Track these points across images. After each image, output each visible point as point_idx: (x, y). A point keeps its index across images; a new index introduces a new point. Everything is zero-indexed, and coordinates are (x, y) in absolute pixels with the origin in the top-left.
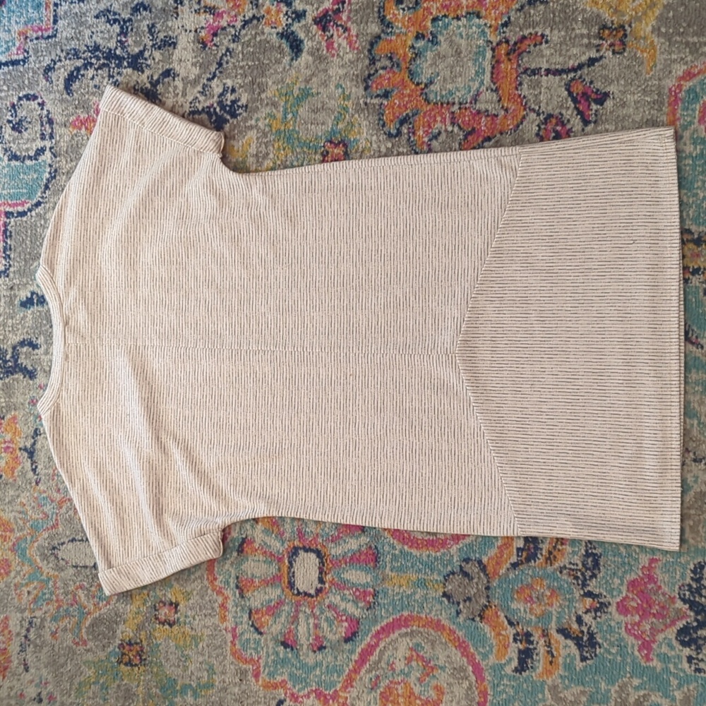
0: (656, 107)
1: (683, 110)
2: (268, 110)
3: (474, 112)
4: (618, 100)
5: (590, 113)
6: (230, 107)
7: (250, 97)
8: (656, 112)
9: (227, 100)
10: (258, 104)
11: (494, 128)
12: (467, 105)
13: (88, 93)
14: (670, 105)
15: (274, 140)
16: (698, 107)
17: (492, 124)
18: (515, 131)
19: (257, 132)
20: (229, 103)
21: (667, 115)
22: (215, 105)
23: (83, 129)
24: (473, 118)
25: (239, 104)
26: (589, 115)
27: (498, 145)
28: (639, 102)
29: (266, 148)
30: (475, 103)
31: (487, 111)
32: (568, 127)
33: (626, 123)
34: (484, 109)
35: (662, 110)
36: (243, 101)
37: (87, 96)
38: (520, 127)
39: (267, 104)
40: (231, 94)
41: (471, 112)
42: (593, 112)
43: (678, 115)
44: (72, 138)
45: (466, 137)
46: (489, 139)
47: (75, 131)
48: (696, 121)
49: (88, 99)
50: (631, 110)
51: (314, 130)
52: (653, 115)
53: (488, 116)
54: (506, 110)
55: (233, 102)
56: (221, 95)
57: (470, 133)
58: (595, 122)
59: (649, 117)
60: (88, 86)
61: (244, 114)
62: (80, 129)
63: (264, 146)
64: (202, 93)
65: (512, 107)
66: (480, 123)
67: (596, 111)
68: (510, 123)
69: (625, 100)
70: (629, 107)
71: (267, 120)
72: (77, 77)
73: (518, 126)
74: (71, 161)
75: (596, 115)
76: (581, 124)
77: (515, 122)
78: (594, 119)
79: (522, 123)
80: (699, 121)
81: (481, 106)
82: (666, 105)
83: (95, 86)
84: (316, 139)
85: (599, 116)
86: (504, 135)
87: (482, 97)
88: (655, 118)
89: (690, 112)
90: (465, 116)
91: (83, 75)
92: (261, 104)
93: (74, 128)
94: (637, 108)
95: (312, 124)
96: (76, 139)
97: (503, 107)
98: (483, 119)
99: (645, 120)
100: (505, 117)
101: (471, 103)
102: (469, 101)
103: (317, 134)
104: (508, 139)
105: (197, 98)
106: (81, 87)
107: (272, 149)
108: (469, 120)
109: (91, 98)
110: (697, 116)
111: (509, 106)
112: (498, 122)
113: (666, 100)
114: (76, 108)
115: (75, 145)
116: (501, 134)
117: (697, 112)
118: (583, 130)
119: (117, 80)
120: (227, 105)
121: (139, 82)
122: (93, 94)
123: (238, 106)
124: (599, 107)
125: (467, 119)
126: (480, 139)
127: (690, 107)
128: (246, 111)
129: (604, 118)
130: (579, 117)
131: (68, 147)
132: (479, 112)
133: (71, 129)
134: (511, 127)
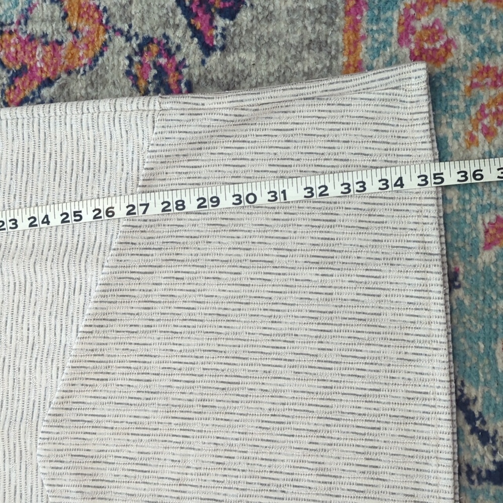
0: (325, 18)
1: (371, 21)
3: (24, 37)
4: (260, 9)
5: (214, 33)
8: (324, 26)
11: (57, 63)
12: (13, 27)
14: (347, 13)
16: (396, 16)
17: (53, 57)
18: (91, 68)
21: (345, 31)
24: (23, 48)
26: (212, 38)
27: (65, 96)
28: (294, 11)
30: (26, 24)
31: (45, 35)
32: (179, 58)
33: (274, 49)
34: (39, 33)
35: (333, 23)
38: (100, 62)
41: (19, 38)
42: (219, 30)
43: (362, 32)
45: (12, 81)
46: (49, 82)
48: (394, 40)
50: (283, 25)
52: (319, 33)
53: (47, 43)
54: (76, 33)
57: (17, 74)
58: (223, 48)
59: (313, 37)
65: (85, 27)
66: (34, 56)
67: (224, 29)
68: (83, 55)
69: (271, 8)
70: (278, 20)
73: (96, 59)
75: (224, 36)
76: (199, 52)
77: (91, 54)
78: (220, 44)
79: (102, 54)
80: (400, 41)
81: (36, 28)
82: (342, 14)
85: (229, 39)
86: (73, 75)
87: (37, 13)
88: (322, 38)
89: (383, 25)
90: (9, 45)
94: (292, 22)
97: (70, 28)
98: (39, 49)
99: (306, 42)
100: (74, 45)
101: (19, 23)
102: (15, 20)
104: (79, 84)
108: (17, 52)
110: (395, 32)
111: (81, 26)
112: (63, 53)
113: (341, 6)
116: (69, 73)
117: (395, 25)
118: (203, 62)
124: (228, 22)
125: (12, 49)
126: (36, 83)
127: (383, 17)
129: (236, 41)
130: (196, 40)
132: (31, 38)
134: (84, 61)
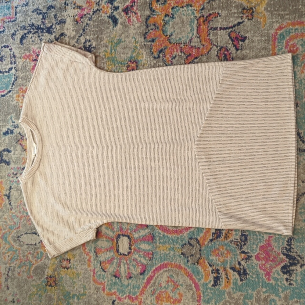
0: (267, 42)
1: (278, 43)
2: (104, 49)
3: (190, 47)
4: (251, 40)
5: (239, 45)
6: (88, 48)
7: (96, 44)
8: (267, 44)
9: (87, 45)
10: (100, 46)
11: (198, 53)
12: (187, 44)
13: (29, 44)
14: (272, 41)
15: (107, 61)
16: (284, 41)
17: (197, 52)
18: (207, 54)
19: (100, 58)
20: (88, 46)
21: (272, 45)
22: (82, 47)
23: (28, 59)
24: (190, 50)
25: (92, 46)
26: (238, 47)
27: (201, 62)
28: (259, 40)
29: (104, 65)
30: (190, 43)
31: (195, 46)
32: (230, 52)
33: (254, 49)
34: (194, 45)
35: (269, 43)
36: (94, 45)
37: (29, 45)
38: (210, 53)
39: (104, 46)
40: (89, 42)
41: (189, 47)
42: (240, 45)
43: (276, 45)
44: (23, 63)
45: (187, 58)
46: (196, 58)
47: (24, 60)
49: (30, 46)
50: (256, 44)
51: (123, 57)
52: (265, 46)
53: (196, 48)
54: (204, 45)
55: (90, 46)
56: (85, 43)
57: (188, 56)
58: (241, 49)
59: (264, 47)
60: (30, 41)
61: (94, 51)
62: (27, 59)
63: (102, 64)
64: (77, 42)
65: (206, 44)
66: (193, 51)
67: (241, 45)
68: (205, 51)
69: (253, 39)
70: (255, 42)
71: (104, 53)
72: (25, 38)
73: (208, 52)
74: (23, 73)
75: (241, 46)
76: (235, 50)
77: (207, 51)
78: (240, 48)
79: (210, 51)
80: (285, 48)
81: (193, 44)
82: (271, 41)
83: (33, 41)
84: (124, 60)
85: (243, 47)
86: (203, 56)
87: (193, 40)
88: (266, 47)
89: (281, 44)
90: (186, 49)
91: (27, 37)
92: (101, 46)
93: (24, 59)
94: (259, 43)
95: (122, 54)
96: (25, 63)
97: (202, 44)
98: (194, 50)
99: (262, 48)
100: (203, 48)
101: (189, 43)
102: (188, 42)
103: (124, 58)
104: (204, 58)
105: (74, 44)
106: (26, 41)
107: (106, 65)
108: (188, 50)
109: (31, 46)
110: (284, 46)
111: (205, 44)
112: (200, 50)
113: (271, 39)
114: (25, 50)
115: (25, 66)
116: (202, 55)
117: (284, 44)
118: (236, 53)
119: (41, 38)
120: (87, 47)
121: (51, 38)
122: (32, 44)
123: (92, 48)
124: (242, 43)
125: (187, 50)
126: (193, 58)
127: (281, 42)
128: (95, 49)
129: (245, 47)
130: (234, 47)
131: (22, 67)
132: (192, 47)
133: (23, 59)
134: (205, 53)
